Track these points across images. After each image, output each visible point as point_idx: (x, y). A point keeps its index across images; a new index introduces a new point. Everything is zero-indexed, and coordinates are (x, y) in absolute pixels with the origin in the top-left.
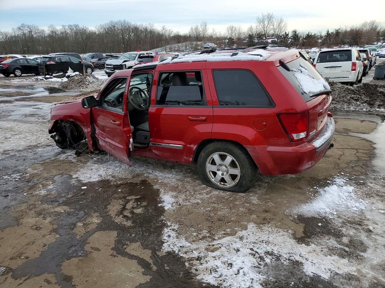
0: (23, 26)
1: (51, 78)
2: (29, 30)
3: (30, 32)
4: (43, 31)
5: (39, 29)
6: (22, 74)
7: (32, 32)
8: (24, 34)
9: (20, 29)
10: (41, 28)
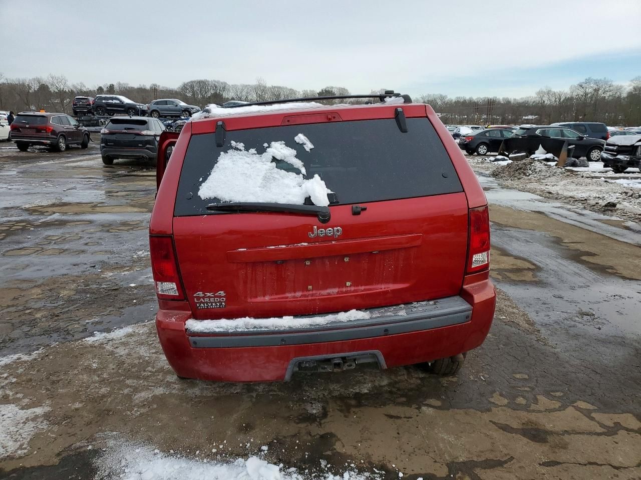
0: (588, 81)
1: (502, 161)
2: (595, 87)
3: (596, 90)
4: (619, 88)
5: (614, 84)
6: (487, 152)
7: (599, 90)
8: (586, 94)
9: (581, 86)
10: (616, 83)
